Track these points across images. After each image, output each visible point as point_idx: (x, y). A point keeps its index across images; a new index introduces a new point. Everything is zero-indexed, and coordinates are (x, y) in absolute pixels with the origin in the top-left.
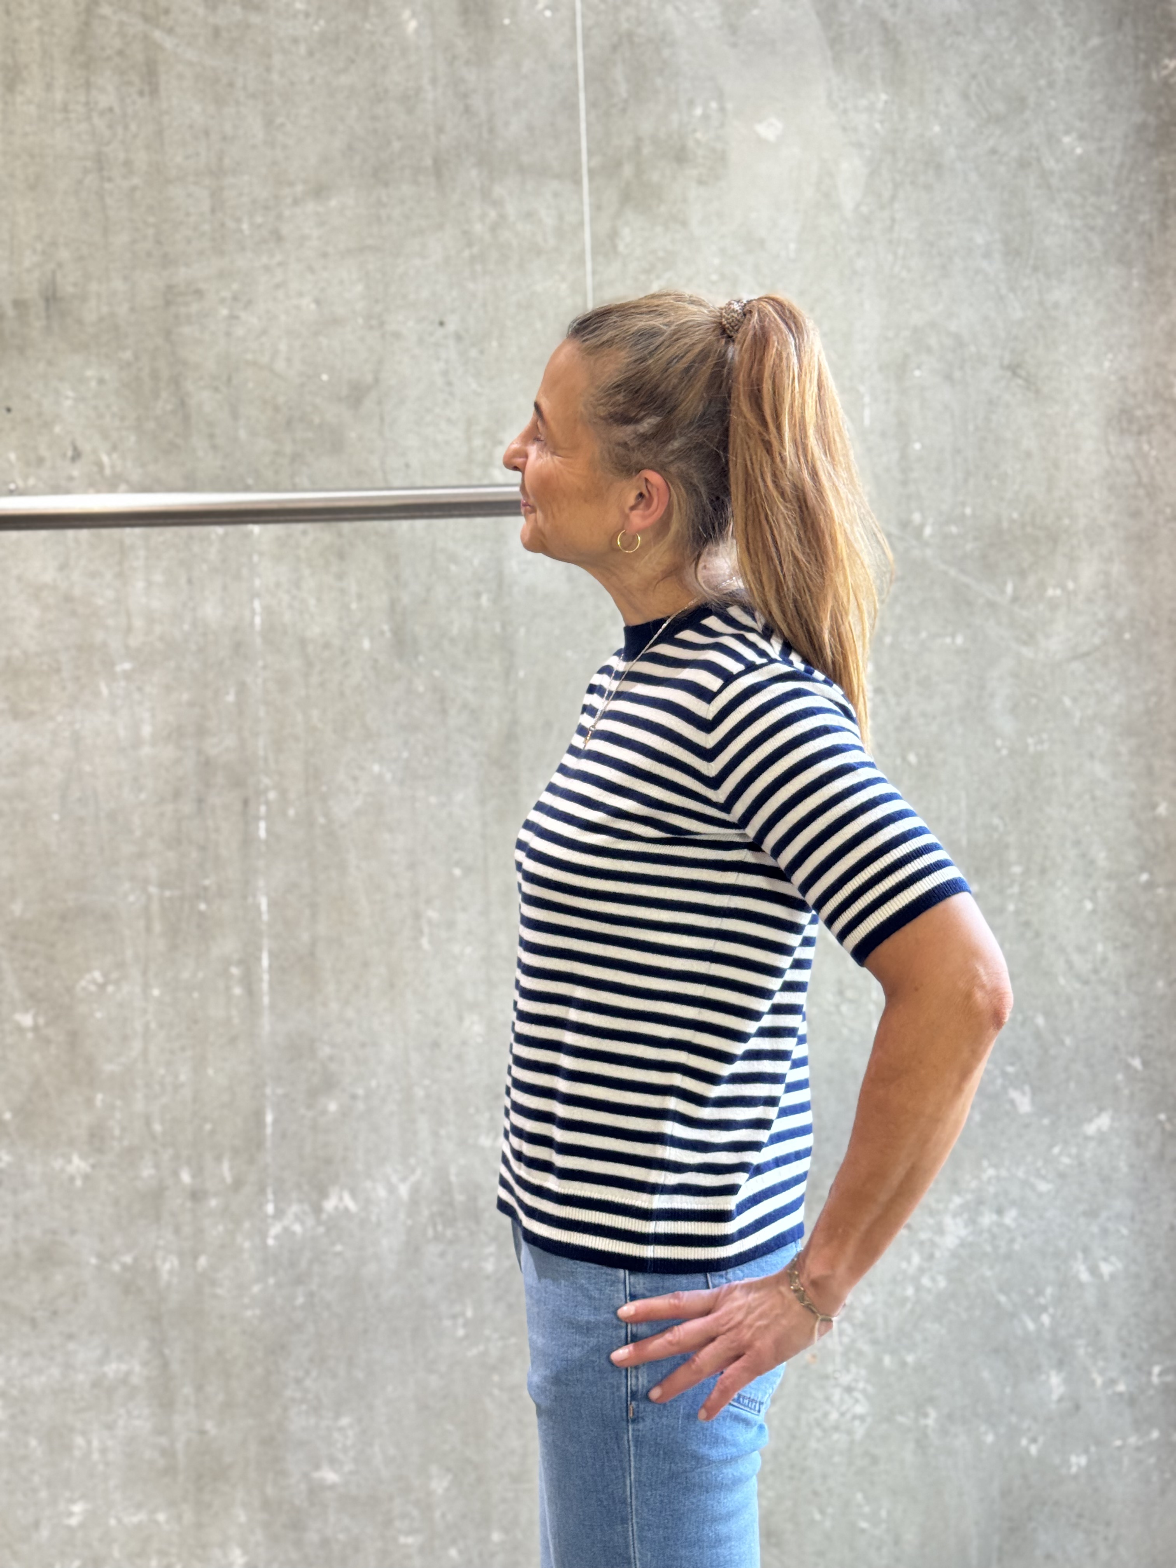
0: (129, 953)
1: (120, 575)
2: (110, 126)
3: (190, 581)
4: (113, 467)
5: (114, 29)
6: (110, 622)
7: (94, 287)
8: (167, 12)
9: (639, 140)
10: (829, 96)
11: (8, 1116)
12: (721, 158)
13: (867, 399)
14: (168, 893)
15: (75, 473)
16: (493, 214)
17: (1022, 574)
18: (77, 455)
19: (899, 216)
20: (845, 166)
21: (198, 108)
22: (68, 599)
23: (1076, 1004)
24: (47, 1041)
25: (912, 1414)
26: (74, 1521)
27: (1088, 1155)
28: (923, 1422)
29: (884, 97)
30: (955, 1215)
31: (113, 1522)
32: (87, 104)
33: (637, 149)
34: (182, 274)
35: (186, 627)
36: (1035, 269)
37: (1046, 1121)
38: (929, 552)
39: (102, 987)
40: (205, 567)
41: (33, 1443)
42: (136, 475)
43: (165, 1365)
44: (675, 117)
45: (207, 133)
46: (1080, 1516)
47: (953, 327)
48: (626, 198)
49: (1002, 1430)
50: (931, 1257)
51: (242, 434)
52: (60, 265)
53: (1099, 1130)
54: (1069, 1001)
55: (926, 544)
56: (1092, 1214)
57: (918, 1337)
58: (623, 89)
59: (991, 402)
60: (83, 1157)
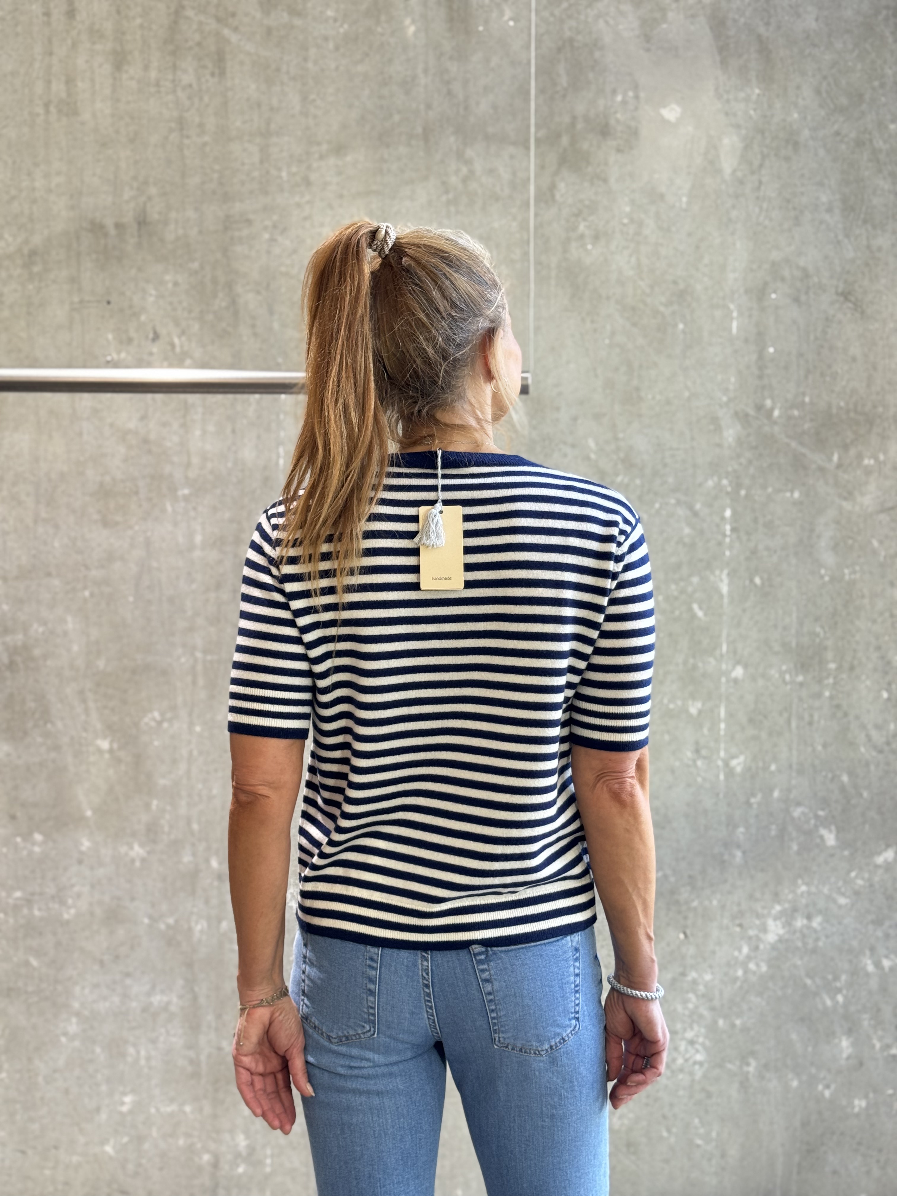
0: (180, 700)
1: (184, 425)
2: (190, 98)
3: (234, 431)
4: (182, 346)
5: (195, 26)
6: (175, 459)
7: (173, 215)
8: (233, 15)
9: (574, 118)
10: (717, 90)
11: (89, 813)
12: (634, 133)
13: (735, 314)
14: (209, 658)
15: (155, 350)
16: (464, 170)
17: (846, 447)
18: (156, 337)
19: (764, 179)
20: (726, 141)
21: (253, 86)
22: (146, 441)
23: (872, 768)
24: (119, 761)
25: (738, 1063)
26: (125, 1109)
27: (877, 879)
28: (745, 1069)
29: (757, 91)
30: (775, 919)
31: (153, 1110)
32: (173, 81)
33: (573, 124)
34: (238, 207)
35: (230, 465)
36: (865, 222)
37: (846, 853)
38: (776, 429)
39: (160, 723)
40: (245, 421)
41: (98, 1050)
42: (198, 353)
43: (195, 998)
44: (601, 102)
45: (259, 105)
46: (859, 1144)
47: (802, 262)
48: (563, 161)
49: (804, 1078)
50: (757, 948)
51: (276, 326)
52: (150, 198)
53: (886, 861)
54: (867, 764)
55: (775, 423)
56: (878, 922)
57: (745, 1007)
58: (564, 81)
59: (827, 319)
60: (142, 845)
